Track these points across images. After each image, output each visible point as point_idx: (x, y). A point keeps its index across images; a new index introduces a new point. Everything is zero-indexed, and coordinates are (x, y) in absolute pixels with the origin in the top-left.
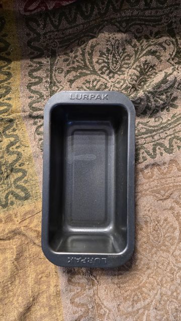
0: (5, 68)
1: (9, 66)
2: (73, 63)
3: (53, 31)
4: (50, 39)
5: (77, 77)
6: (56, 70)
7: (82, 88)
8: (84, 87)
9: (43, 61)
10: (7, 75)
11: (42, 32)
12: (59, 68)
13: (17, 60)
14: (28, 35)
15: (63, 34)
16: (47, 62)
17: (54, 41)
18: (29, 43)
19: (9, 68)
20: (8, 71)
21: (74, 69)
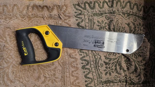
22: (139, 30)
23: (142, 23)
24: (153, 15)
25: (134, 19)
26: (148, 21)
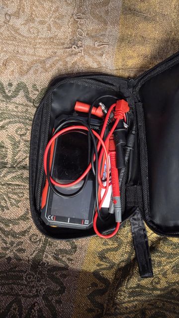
0: (103, 267)
1: (98, 268)
2: (12, 243)
3: (24, 296)
4: (33, 287)
5: (14, 222)
6: (40, 240)
7: (12, 205)
8: (9, 204)
9: (52, 259)
10: (105, 258)
11: (39, 299)
12: (35, 242)
13: (85, 273)
14: (59, 302)
15: (12, 289)
16: (47, 257)
17: (28, 283)
18: (62, 291)
19: (99, 265)
20: (102, 263)
21: (14, 235)
22: (6, 243)
23: (23, 256)
24: (40, 290)
25: (37, 236)
26: (26, 276)
